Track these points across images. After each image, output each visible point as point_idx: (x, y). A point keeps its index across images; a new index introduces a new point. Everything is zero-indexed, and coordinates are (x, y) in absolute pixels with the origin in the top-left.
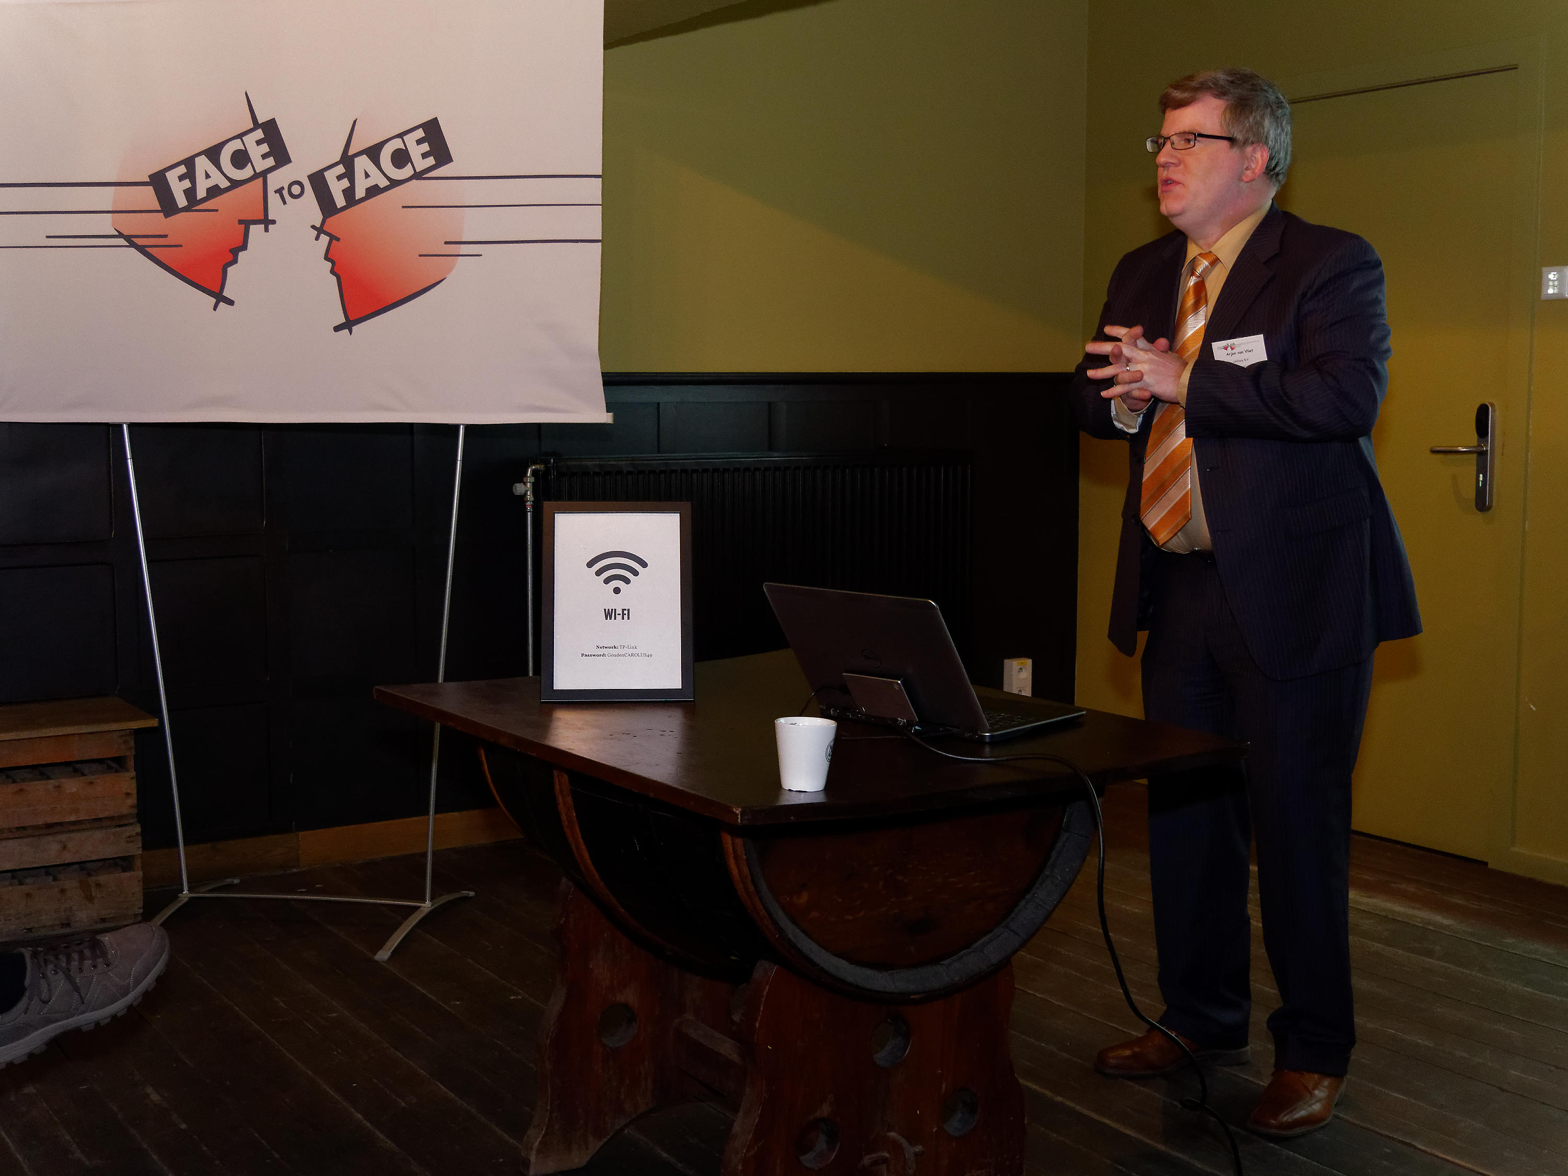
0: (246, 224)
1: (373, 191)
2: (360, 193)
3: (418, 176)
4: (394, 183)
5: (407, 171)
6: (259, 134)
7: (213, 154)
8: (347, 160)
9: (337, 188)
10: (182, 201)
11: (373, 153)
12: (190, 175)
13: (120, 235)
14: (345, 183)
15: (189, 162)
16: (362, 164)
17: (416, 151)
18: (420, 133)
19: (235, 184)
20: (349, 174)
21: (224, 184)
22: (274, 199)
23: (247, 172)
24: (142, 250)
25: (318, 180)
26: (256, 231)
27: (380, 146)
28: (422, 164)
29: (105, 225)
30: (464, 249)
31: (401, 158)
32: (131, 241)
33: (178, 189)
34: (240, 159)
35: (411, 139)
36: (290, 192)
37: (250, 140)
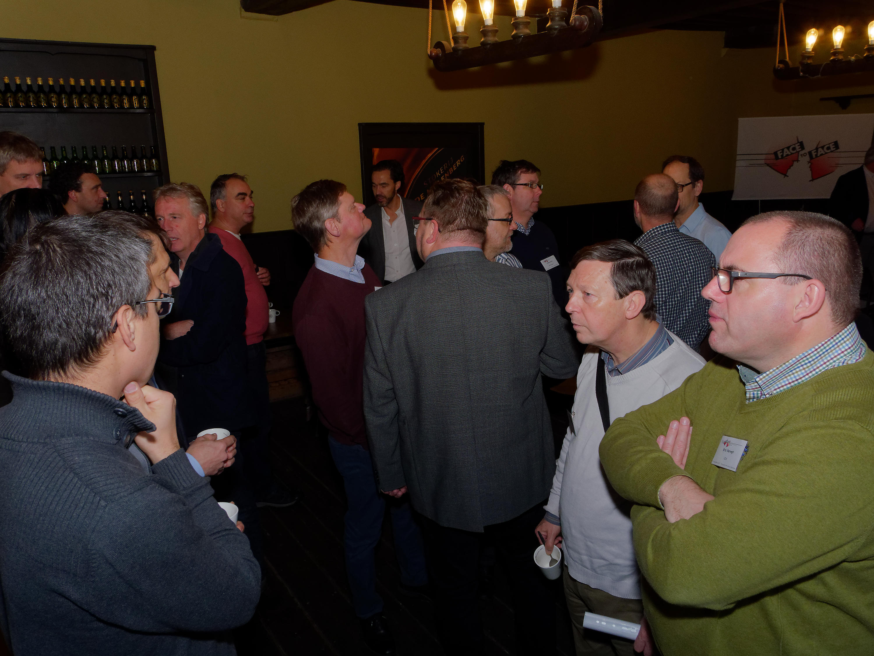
0: (793, 161)
1: (822, 155)
2: (819, 155)
3: (832, 152)
4: (826, 153)
5: (829, 151)
6: (799, 144)
7: (788, 148)
8: (817, 149)
9: (814, 154)
10: (780, 157)
11: (823, 147)
12: (783, 152)
13: (765, 164)
14: (816, 153)
15: (783, 150)
16: (820, 149)
17: (832, 147)
18: (833, 144)
19: (792, 154)
20: (817, 152)
21: (789, 154)
22: (800, 157)
23: (795, 152)
24: (770, 167)
25: (810, 153)
26: (795, 163)
27: (824, 146)
28: (832, 149)
29: (763, 162)
30: (840, 165)
31: (828, 148)
32: (768, 165)
33: (780, 155)
34: (794, 149)
35: (831, 145)
36: (804, 155)
37: (796, 145)
